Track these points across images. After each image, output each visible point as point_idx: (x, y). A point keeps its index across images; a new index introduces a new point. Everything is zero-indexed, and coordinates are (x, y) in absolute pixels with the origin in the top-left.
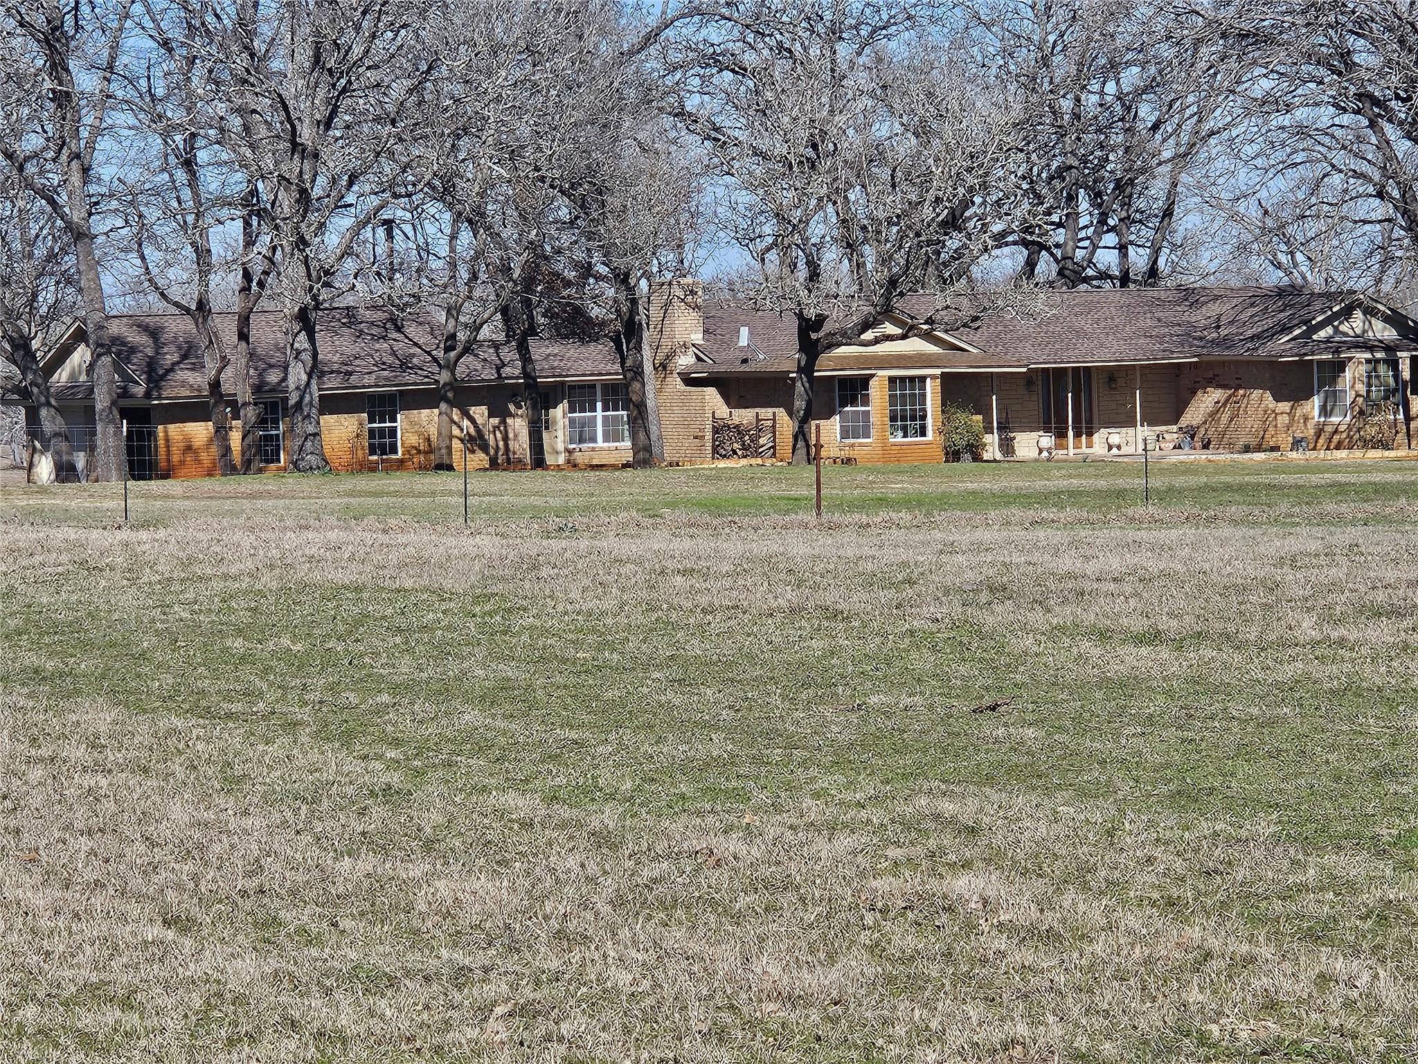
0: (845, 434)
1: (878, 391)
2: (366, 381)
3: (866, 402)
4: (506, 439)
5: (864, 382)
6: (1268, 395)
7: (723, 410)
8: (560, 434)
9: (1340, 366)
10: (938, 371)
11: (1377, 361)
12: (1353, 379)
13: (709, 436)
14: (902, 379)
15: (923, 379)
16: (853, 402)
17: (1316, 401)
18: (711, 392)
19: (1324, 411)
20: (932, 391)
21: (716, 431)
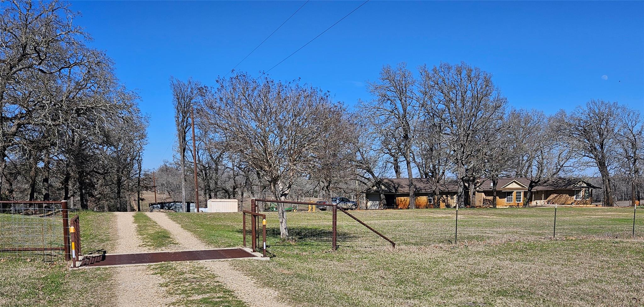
0: (507, 201)
1: (514, 194)
2: (429, 191)
3: (512, 196)
4: (447, 201)
5: (512, 192)
6: (568, 196)
7: (485, 197)
8: (455, 200)
9: (580, 191)
10: (523, 191)
11: (586, 190)
12: (582, 194)
13: (482, 201)
14: (518, 192)
15: (521, 192)
16: (509, 196)
17: (575, 196)
18: (483, 193)
19: (576, 198)
20: (522, 194)
21: (483, 200)
